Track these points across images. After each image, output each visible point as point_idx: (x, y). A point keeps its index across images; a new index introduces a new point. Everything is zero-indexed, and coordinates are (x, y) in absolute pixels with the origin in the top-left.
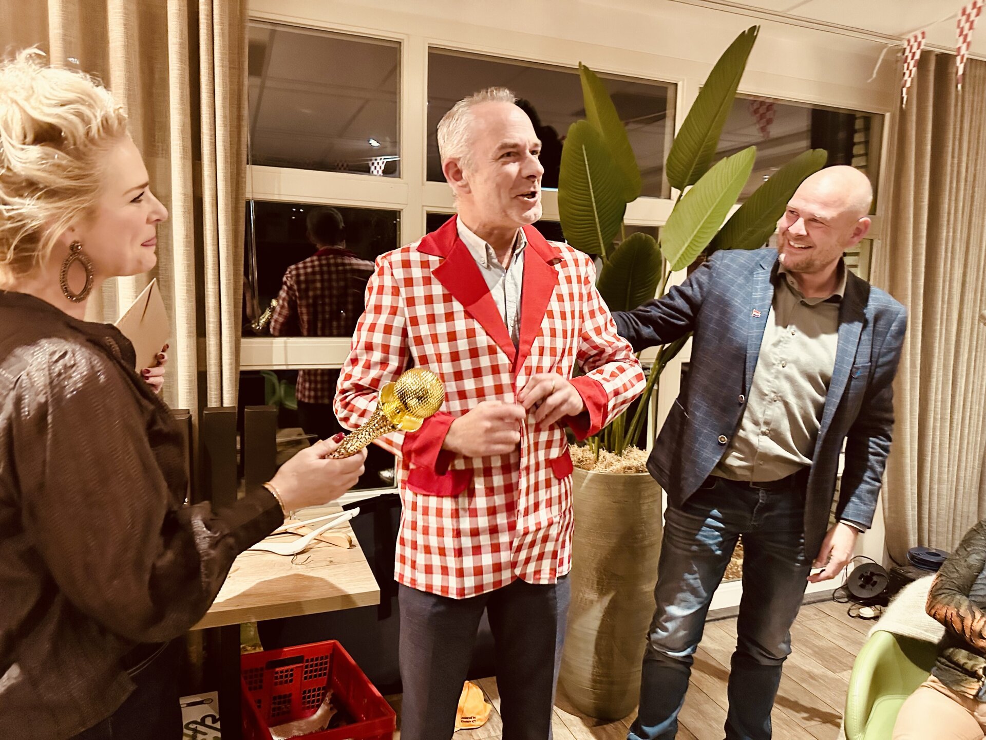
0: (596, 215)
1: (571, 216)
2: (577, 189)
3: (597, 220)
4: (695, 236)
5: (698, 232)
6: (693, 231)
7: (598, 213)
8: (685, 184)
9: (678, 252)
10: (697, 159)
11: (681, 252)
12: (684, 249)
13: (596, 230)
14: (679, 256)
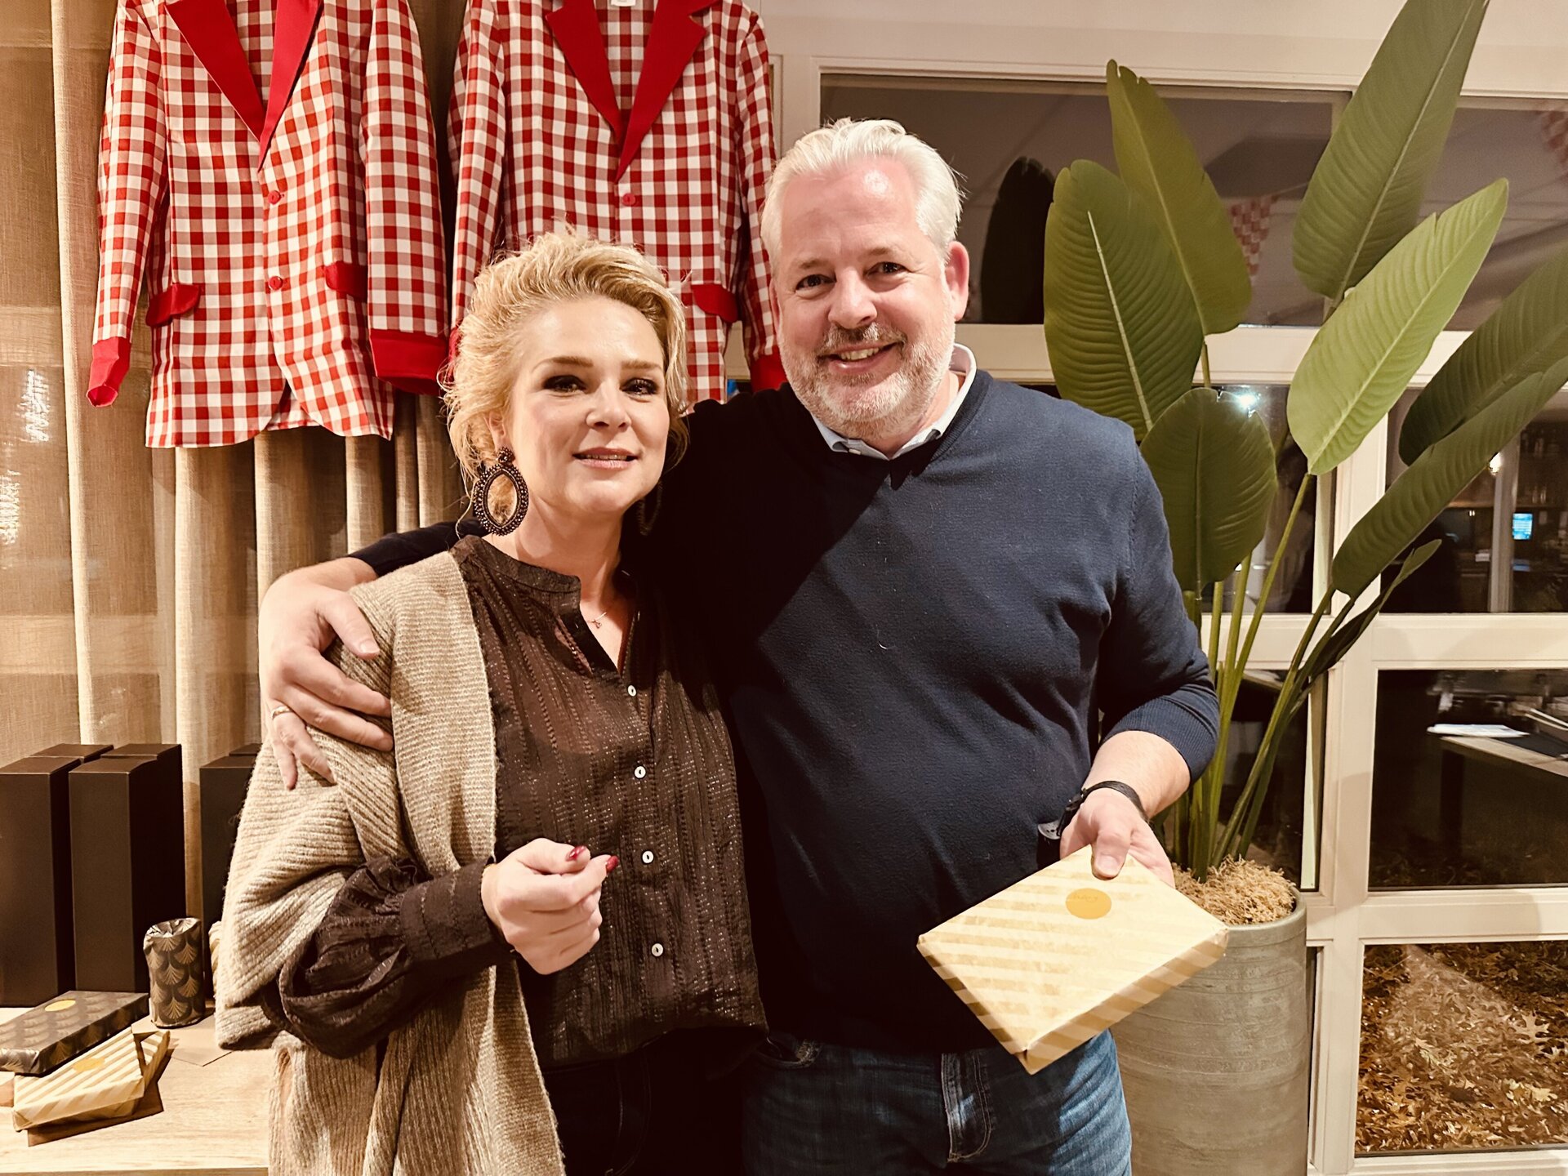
0: (1131, 362)
1: (1078, 365)
2: (1082, 306)
3: (1133, 369)
4: (1364, 393)
5: (1370, 385)
6: (1361, 385)
7: (1134, 356)
8: (1344, 283)
9: (1327, 432)
10: (1367, 231)
11: (1332, 432)
12: (1338, 425)
13: (1134, 390)
14: (1327, 440)
